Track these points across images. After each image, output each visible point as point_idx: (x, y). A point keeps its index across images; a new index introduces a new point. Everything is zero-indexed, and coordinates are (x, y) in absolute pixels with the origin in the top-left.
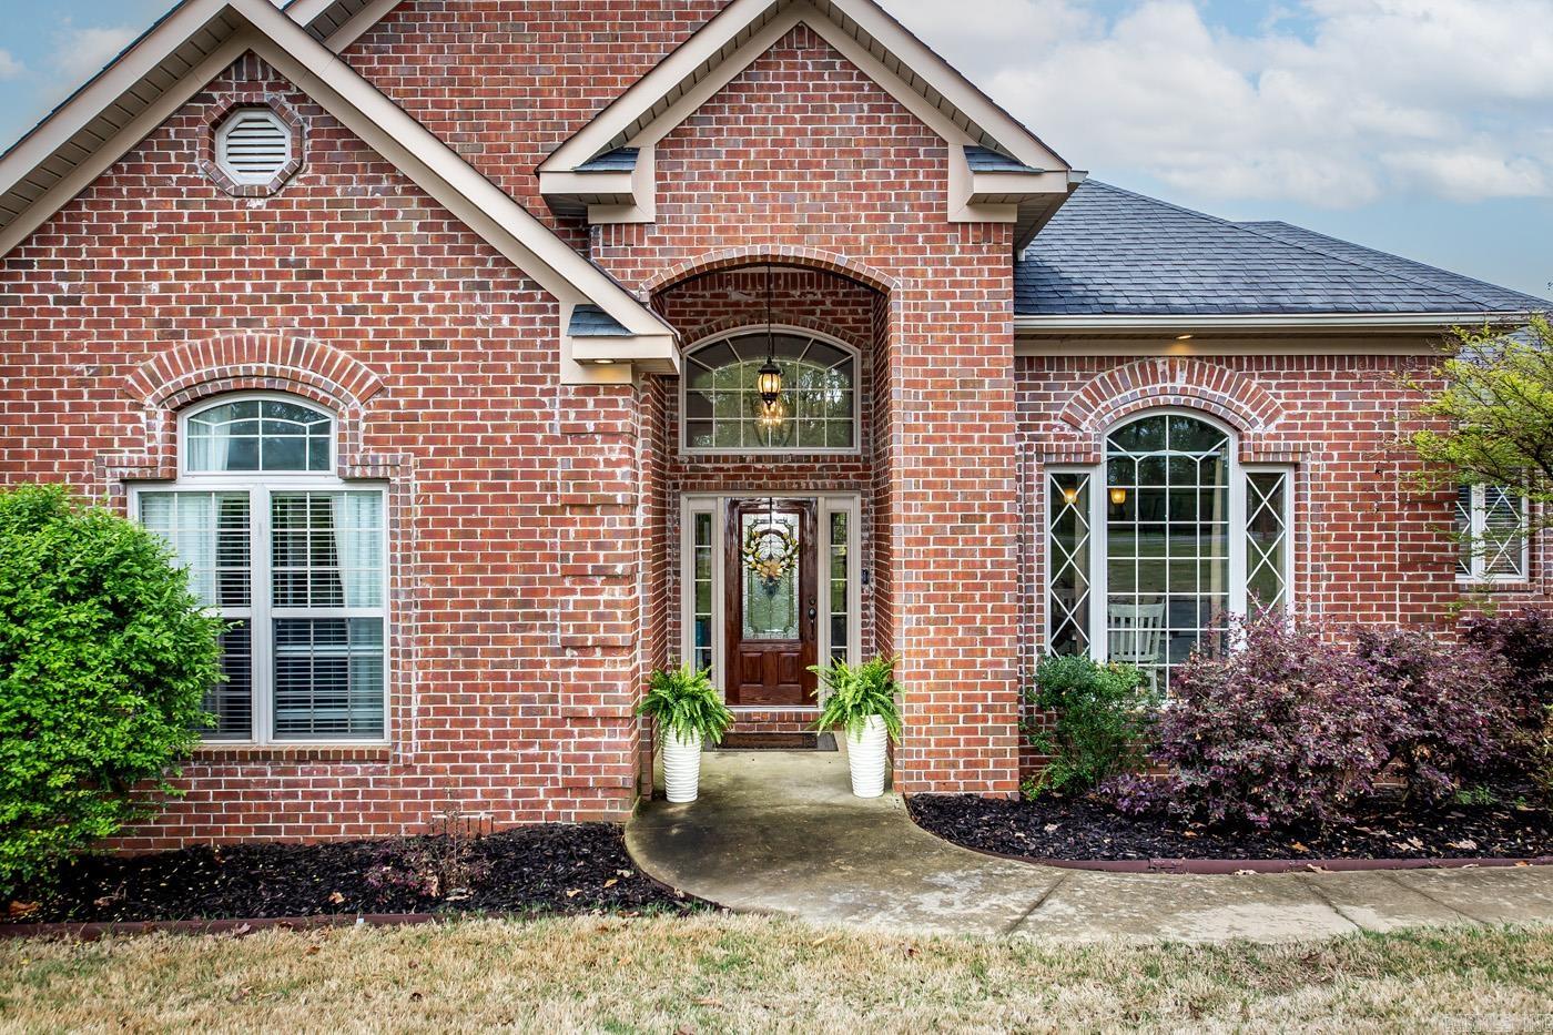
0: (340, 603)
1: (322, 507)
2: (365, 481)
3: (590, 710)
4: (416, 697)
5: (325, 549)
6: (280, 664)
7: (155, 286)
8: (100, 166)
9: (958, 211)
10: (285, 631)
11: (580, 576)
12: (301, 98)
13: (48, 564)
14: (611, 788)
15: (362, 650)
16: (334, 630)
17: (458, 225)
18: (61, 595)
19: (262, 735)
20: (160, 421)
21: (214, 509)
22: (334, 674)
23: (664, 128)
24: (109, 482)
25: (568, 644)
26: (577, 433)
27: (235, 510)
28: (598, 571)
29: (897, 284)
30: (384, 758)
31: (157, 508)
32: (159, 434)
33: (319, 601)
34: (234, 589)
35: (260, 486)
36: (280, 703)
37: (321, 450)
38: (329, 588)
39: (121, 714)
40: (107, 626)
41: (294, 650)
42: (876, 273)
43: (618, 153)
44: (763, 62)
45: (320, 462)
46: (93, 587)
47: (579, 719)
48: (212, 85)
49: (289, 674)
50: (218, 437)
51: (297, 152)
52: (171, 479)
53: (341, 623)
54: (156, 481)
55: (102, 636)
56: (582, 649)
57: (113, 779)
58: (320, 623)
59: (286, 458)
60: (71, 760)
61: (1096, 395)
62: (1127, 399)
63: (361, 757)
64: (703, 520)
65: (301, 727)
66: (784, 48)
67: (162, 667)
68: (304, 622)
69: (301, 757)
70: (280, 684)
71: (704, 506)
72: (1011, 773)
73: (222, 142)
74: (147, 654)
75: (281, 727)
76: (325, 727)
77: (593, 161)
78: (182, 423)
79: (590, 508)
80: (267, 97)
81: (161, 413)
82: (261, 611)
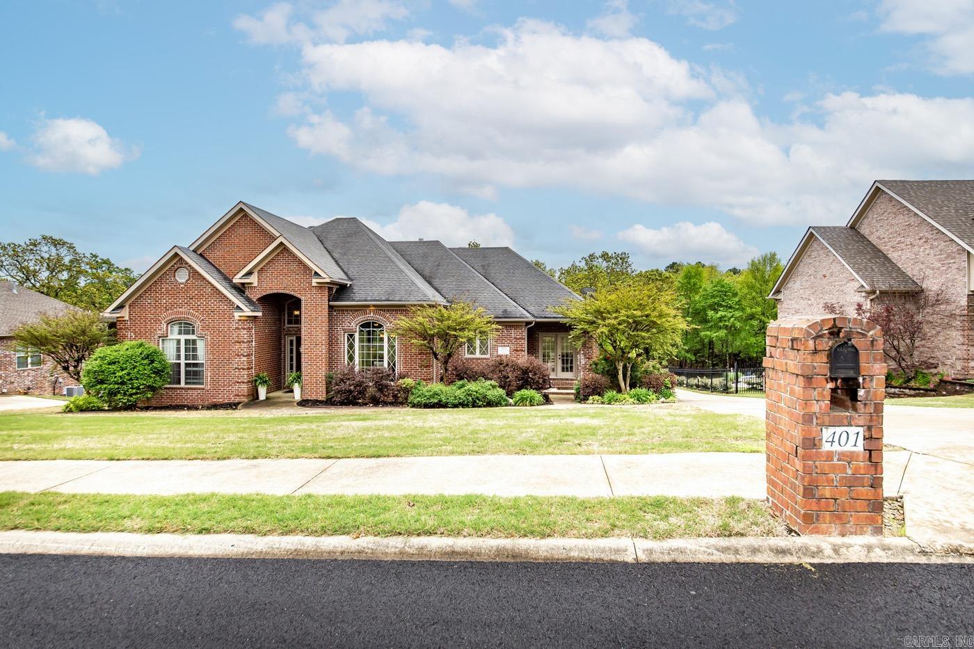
0: (196, 360)
1: (194, 342)
2: (201, 337)
3: (240, 381)
4: (209, 378)
5: (195, 350)
6: (186, 372)
7: (164, 301)
8: (155, 279)
9: (314, 284)
10: (187, 365)
11: (238, 355)
12: (190, 266)
13: (141, 354)
14: (244, 396)
15: (200, 369)
16: (195, 365)
17: (217, 289)
18: (142, 359)
19: (183, 385)
20: (165, 326)
21: (175, 342)
22: (196, 373)
23: (259, 268)
24: (156, 337)
25: (236, 368)
26: (238, 328)
27: (179, 341)
28: (241, 354)
29: (303, 298)
30: (203, 389)
31: (165, 342)
32: (165, 328)
33: (193, 359)
34: (179, 357)
35: (183, 338)
36: (186, 379)
37: (193, 331)
38: (195, 357)
39: (151, 377)
40: (150, 364)
41: (189, 369)
42: (299, 296)
43: (249, 273)
44: (278, 255)
45: (193, 333)
46: (147, 358)
47: (238, 382)
48: (175, 264)
49: (187, 373)
50: (176, 328)
51: (189, 276)
52: (167, 336)
53: (197, 364)
54: (164, 337)
55: (149, 365)
56: (239, 369)
57: (152, 388)
58: (194, 364)
59: (187, 333)
60: (143, 384)
61: (354, 318)
62: (361, 318)
63: (199, 389)
64: (292, 341)
65: (190, 383)
66: (282, 252)
67: (158, 370)
68: (190, 364)
69: (189, 389)
70: (186, 375)
71: (291, 338)
72: (324, 395)
73: (176, 275)
74: (156, 368)
75: (186, 383)
76: (194, 383)
77: (243, 276)
78: (169, 326)
79: (240, 343)
80: (184, 265)
81: (165, 324)
82: (183, 361)
